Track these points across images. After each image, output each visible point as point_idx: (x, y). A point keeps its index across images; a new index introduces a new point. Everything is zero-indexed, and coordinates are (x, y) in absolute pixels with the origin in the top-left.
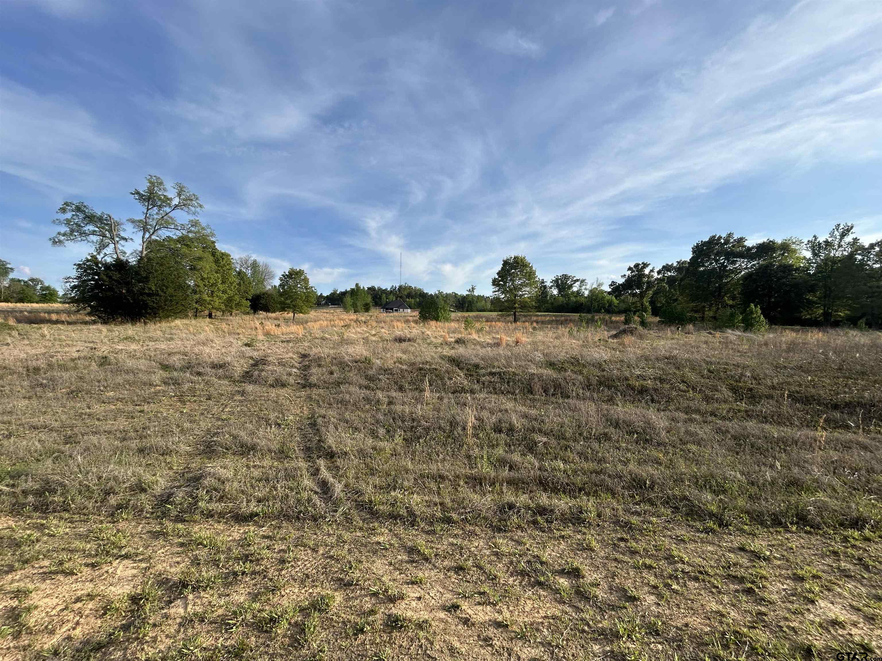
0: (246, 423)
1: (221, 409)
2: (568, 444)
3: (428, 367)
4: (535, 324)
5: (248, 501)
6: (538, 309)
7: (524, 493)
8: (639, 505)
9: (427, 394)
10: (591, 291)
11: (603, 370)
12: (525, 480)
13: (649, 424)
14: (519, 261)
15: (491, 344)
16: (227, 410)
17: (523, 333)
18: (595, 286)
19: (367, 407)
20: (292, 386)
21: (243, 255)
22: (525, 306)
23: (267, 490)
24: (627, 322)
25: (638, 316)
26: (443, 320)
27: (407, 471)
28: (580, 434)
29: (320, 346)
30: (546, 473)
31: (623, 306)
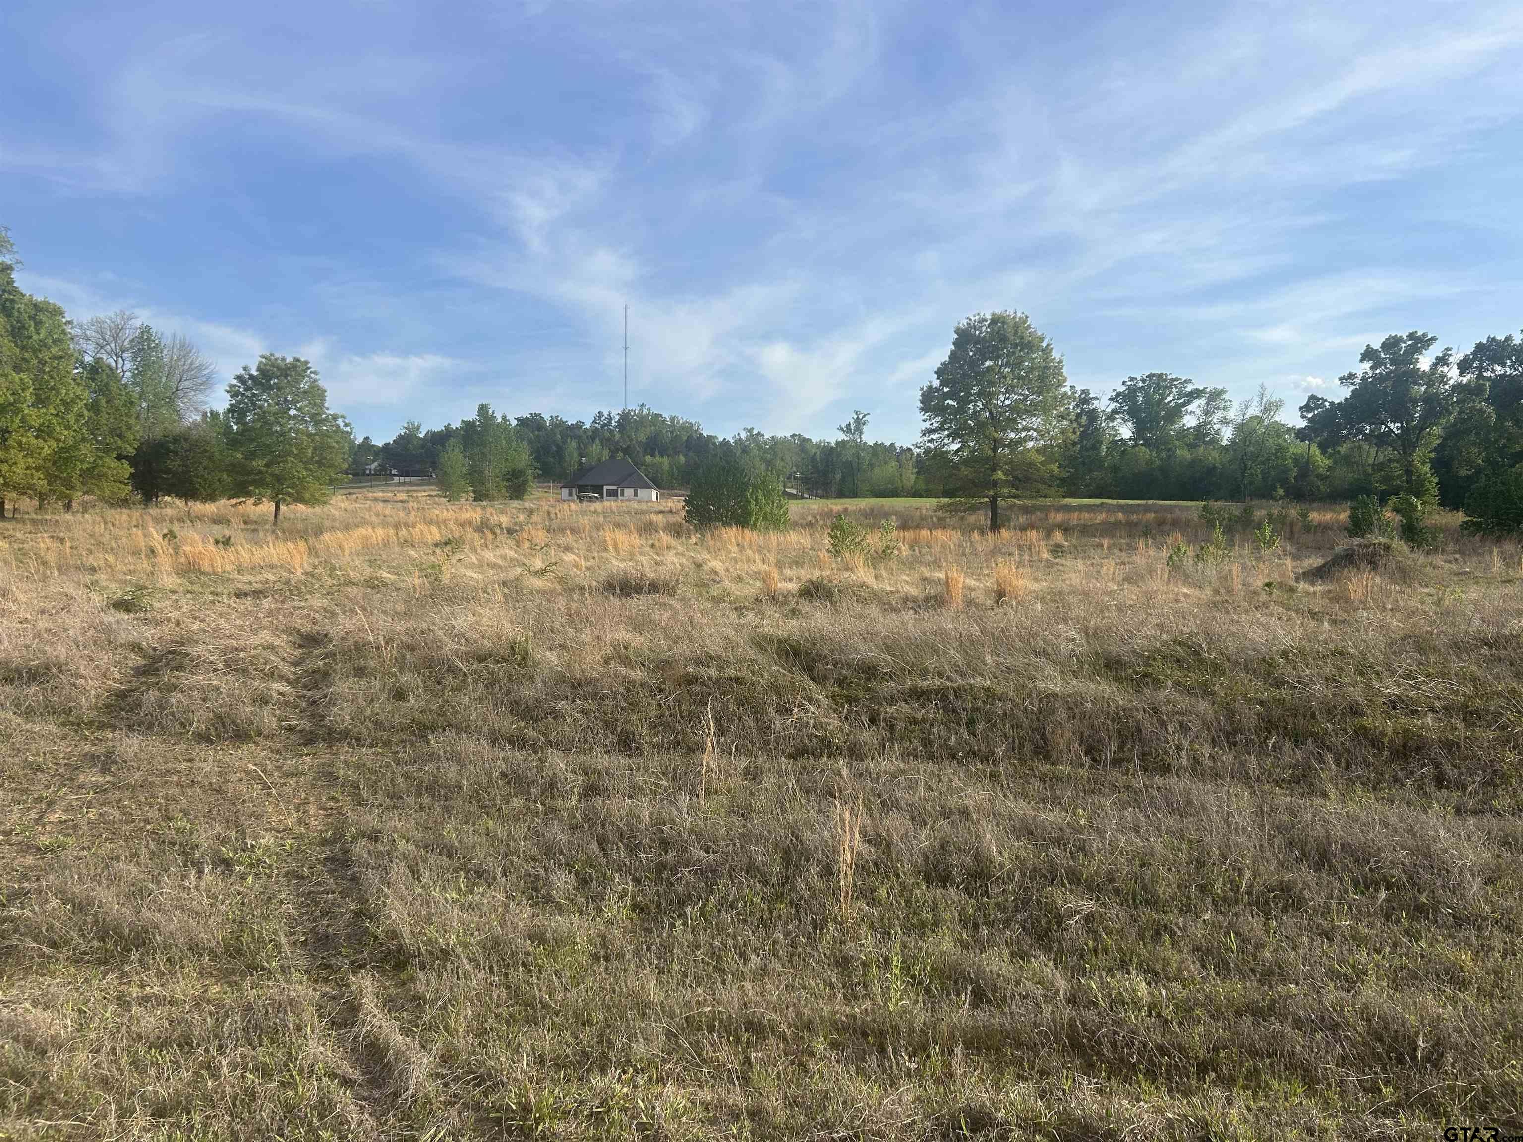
0: (118, 859)
1: (33, 815)
2: (1164, 918)
3: (713, 673)
4: (1058, 537)
5: (124, 1113)
6: (1070, 486)
7: (1020, 1077)
8: (1394, 1115)
9: (709, 759)
10: (1240, 428)
11: (1279, 683)
12: (1024, 1037)
13: (1428, 855)
14: (1010, 330)
15: (915, 600)
16: (53, 817)
17: (1020, 564)
18: (1254, 411)
19: (517, 803)
20: (270, 737)
21: (108, 313)
22: (1027, 479)
23: (186, 1075)
24: (1358, 527)
25: (1396, 510)
26: (761, 524)
27: (644, 1009)
28: (1203, 889)
29: (364, 609)
30: (1091, 1015)
31: (1345, 476)
